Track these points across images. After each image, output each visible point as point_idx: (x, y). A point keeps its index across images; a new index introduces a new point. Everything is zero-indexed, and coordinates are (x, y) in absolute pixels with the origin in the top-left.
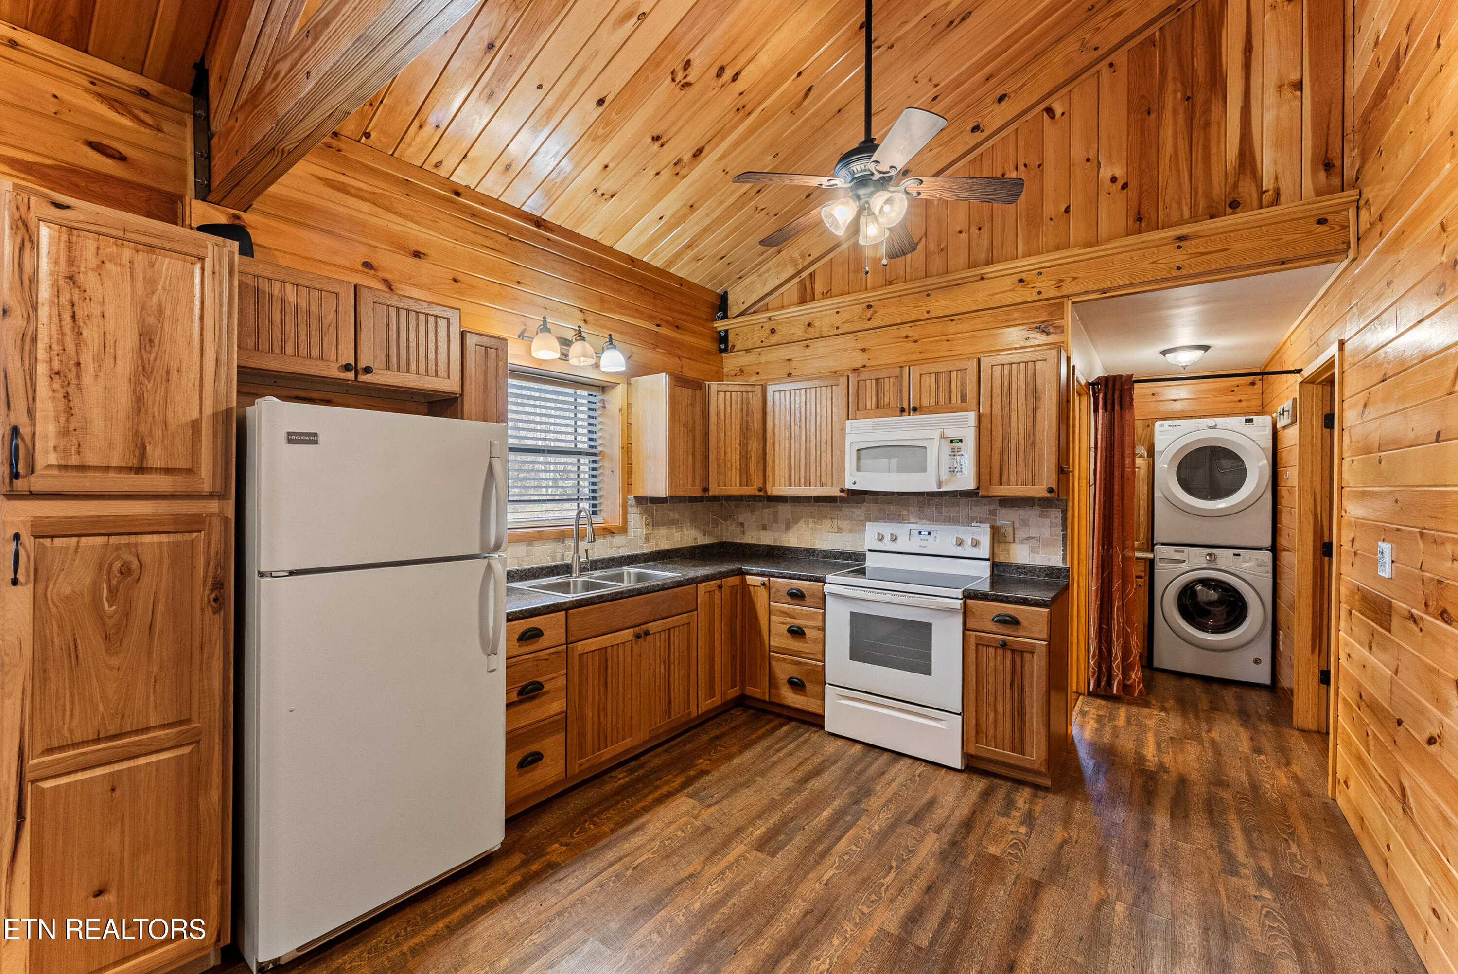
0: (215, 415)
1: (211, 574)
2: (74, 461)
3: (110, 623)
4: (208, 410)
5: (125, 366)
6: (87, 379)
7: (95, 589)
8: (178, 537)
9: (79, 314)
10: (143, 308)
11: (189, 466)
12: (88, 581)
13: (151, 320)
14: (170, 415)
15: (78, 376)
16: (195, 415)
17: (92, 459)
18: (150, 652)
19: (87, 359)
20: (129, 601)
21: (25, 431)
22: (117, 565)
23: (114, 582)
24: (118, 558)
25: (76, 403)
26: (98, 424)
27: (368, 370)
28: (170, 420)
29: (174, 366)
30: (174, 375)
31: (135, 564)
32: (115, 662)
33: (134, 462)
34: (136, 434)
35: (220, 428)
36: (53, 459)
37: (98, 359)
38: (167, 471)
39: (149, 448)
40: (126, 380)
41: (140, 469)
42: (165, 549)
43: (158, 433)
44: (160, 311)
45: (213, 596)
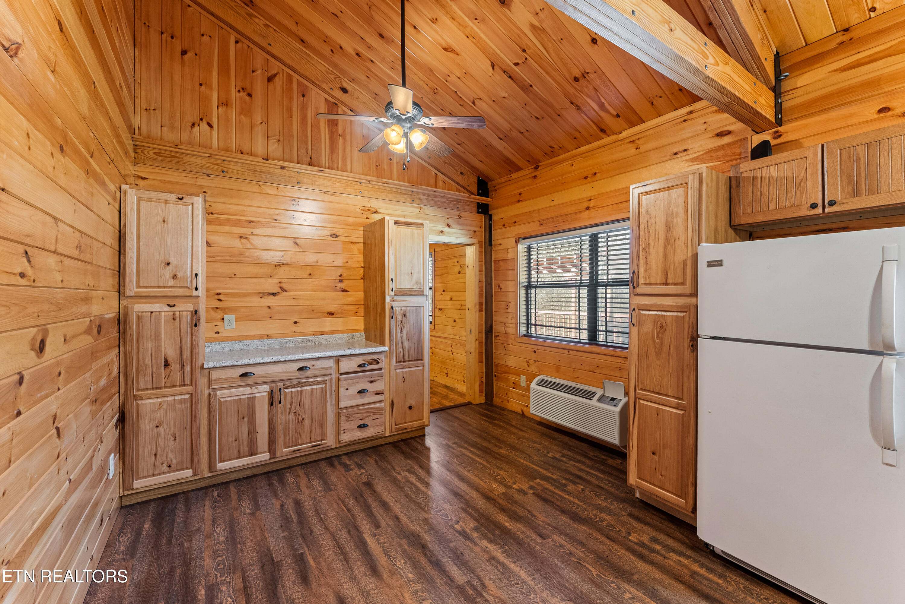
0: (692, 256)
1: (690, 333)
2: (648, 282)
3: (657, 346)
4: (689, 255)
5: (661, 242)
6: (651, 249)
7: (653, 331)
8: (679, 314)
9: (649, 224)
10: (667, 215)
11: (682, 282)
12: (651, 329)
13: (670, 219)
14: (675, 259)
15: (649, 249)
16: (685, 258)
17: (653, 281)
18: (669, 363)
19: (651, 242)
20: (662, 339)
21: (636, 271)
22: (659, 323)
23: (658, 330)
24: (659, 320)
25: (648, 260)
26: (654, 266)
27: (832, 203)
28: (676, 261)
29: (677, 237)
30: (677, 240)
31: (664, 324)
32: (658, 363)
33: (664, 281)
34: (665, 269)
35: (694, 263)
36: (643, 282)
37: (654, 241)
38: (675, 284)
39: (669, 274)
40: (662, 246)
41: (666, 284)
42: (674, 319)
43: (671, 268)
44: (673, 214)
45: (691, 344)
